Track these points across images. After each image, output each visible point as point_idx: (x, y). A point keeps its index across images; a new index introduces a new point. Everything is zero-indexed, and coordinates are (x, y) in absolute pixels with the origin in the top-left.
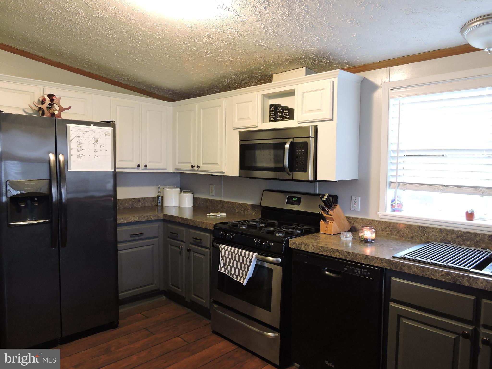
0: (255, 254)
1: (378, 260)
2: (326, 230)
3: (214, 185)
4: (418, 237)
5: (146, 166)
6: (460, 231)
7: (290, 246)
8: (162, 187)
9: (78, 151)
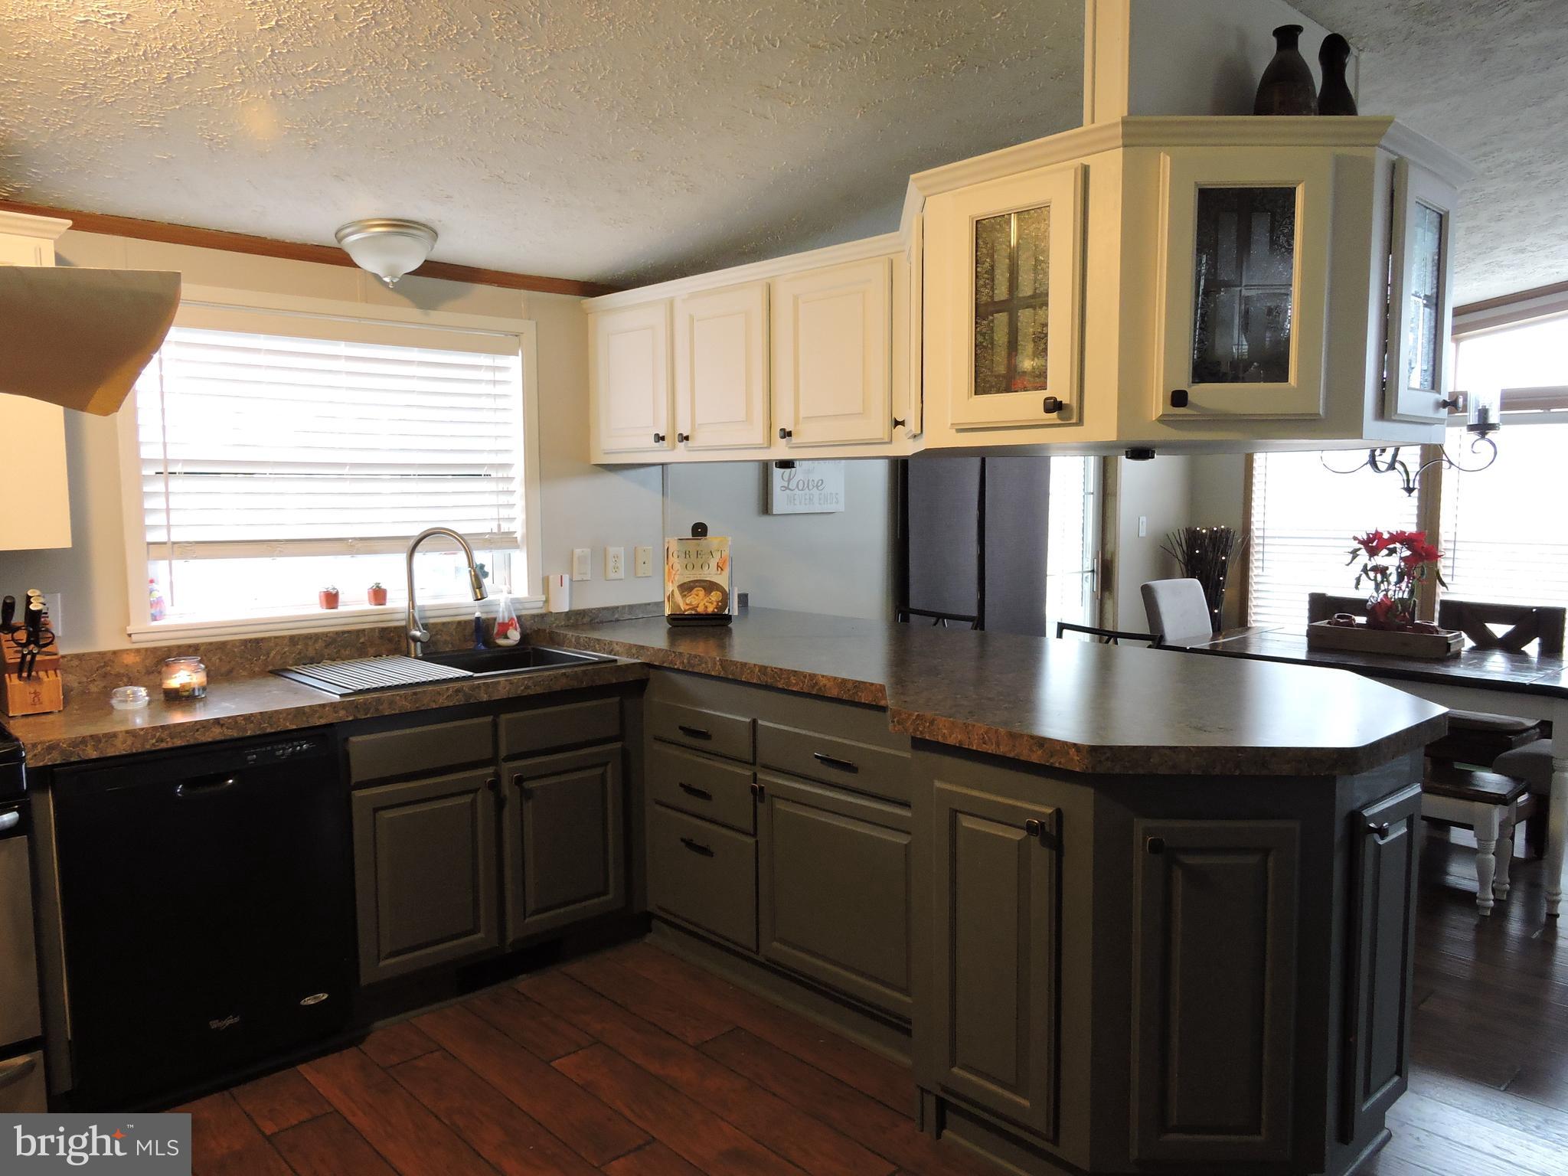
1: (327, 709)
2: (37, 701)
4: (244, 666)
6: (329, 632)
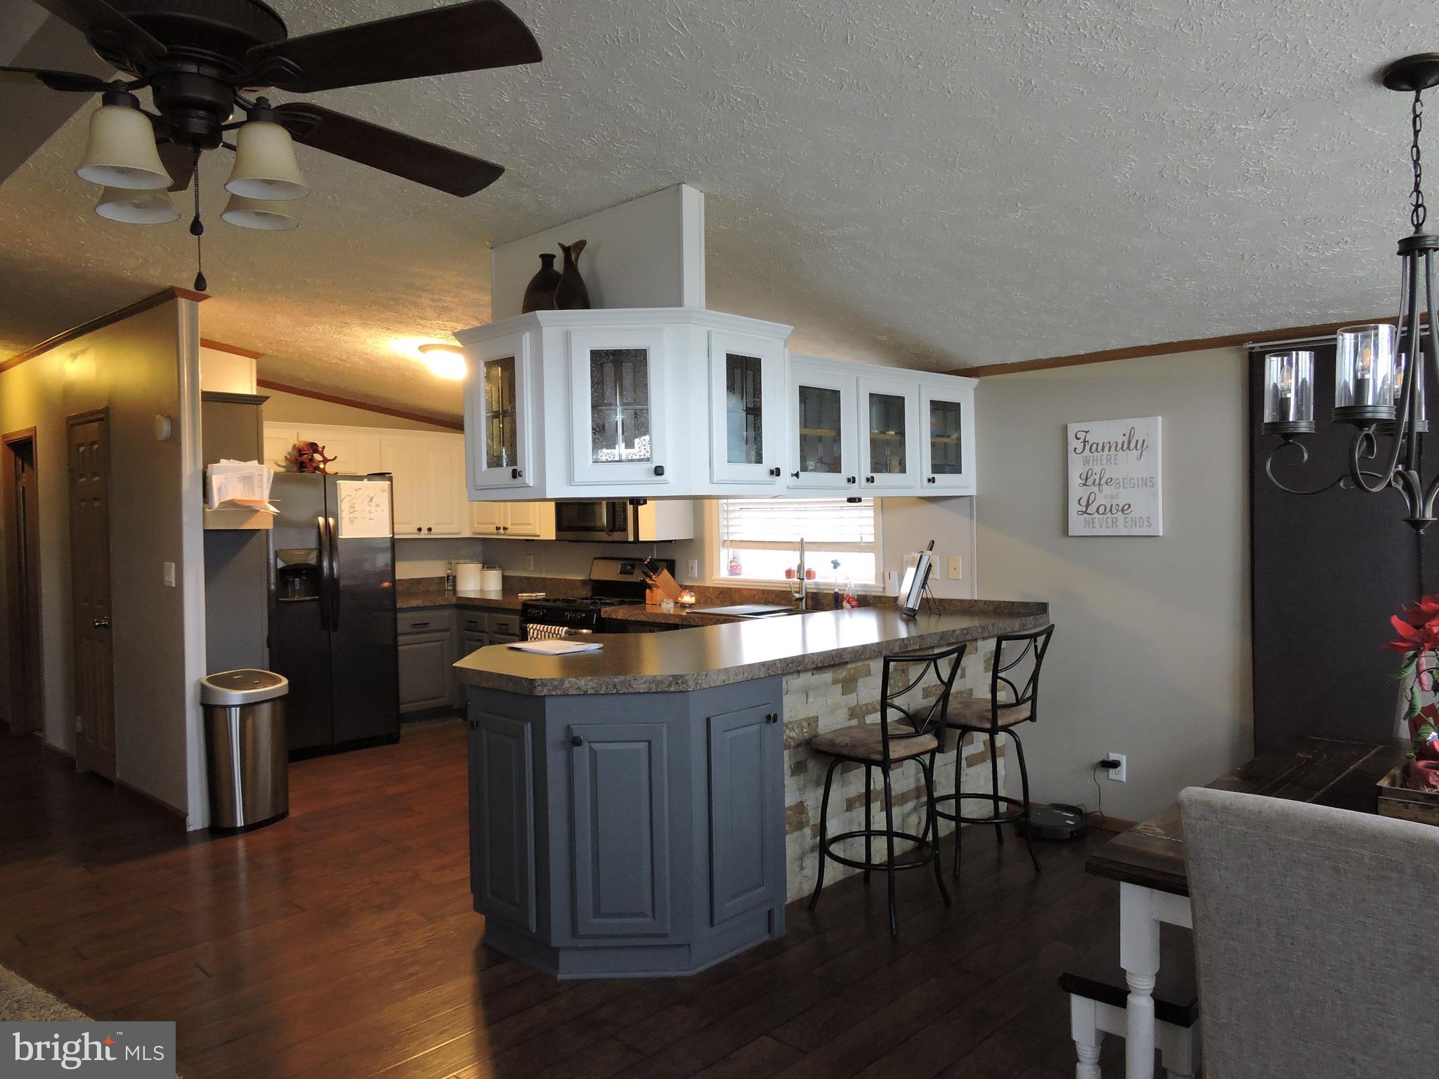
0: (565, 628)
2: (652, 600)
3: (532, 556)
5: (430, 530)
7: (603, 616)
8: (454, 561)
9: (351, 513)
